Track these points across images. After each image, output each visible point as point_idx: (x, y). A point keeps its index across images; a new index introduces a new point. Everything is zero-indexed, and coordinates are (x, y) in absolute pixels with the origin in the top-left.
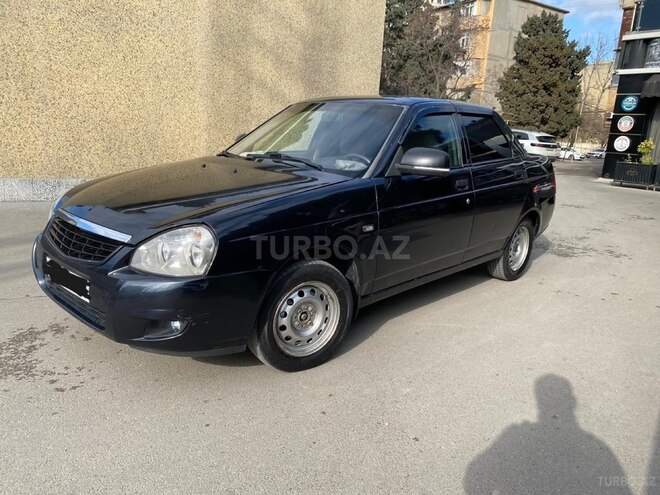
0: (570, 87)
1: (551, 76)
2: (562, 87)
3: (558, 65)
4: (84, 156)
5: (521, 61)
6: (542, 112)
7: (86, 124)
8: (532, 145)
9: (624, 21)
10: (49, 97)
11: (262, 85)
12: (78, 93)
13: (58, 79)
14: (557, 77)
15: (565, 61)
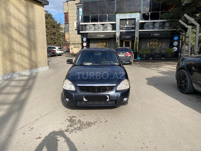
2: (57, 33)
3: (55, 28)
6: (54, 40)
8: (57, 50)
9: (65, 16)
14: (55, 31)
15: (56, 26)
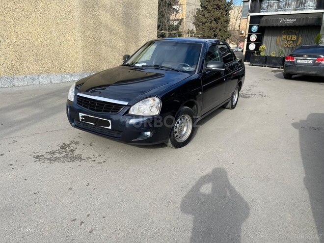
0: (225, 19)
1: (217, 14)
2: (222, 19)
3: (220, 9)
4: (25, 64)
5: (203, 7)
6: (214, 31)
7: (24, 48)
10: (5, 35)
11: (106, 26)
12: (19, 32)
13: (9, 26)
14: (220, 15)
15: (223, 7)
